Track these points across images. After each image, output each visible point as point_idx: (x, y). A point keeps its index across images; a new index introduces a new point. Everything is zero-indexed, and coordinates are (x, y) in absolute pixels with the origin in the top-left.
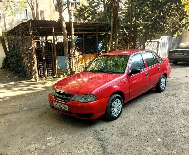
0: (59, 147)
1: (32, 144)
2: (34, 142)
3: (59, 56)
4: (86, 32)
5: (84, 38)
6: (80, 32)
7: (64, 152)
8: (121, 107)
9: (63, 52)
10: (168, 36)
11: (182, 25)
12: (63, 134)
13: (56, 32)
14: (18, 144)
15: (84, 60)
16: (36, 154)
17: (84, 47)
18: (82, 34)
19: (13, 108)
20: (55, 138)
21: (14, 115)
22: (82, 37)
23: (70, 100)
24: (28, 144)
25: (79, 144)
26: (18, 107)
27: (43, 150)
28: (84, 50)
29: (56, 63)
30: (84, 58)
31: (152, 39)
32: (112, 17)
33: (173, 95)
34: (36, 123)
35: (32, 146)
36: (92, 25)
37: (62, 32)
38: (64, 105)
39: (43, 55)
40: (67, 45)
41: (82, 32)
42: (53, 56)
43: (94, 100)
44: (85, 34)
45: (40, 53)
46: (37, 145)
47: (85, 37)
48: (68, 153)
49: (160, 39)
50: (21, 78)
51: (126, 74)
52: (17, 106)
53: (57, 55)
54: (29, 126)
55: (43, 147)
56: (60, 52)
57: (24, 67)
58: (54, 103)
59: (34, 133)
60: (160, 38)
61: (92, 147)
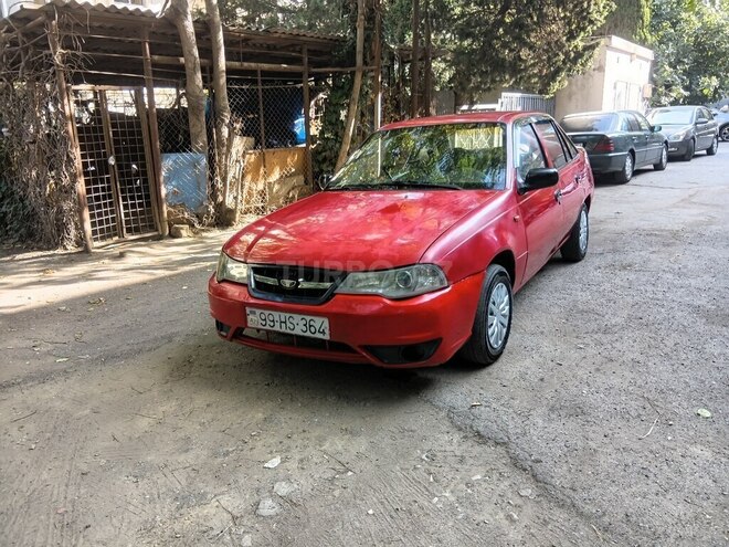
0: (337, 493)
1: (202, 499)
2: (208, 489)
3: (171, 151)
4: (266, 66)
5: (260, 87)
6: (246, 64)
7: (371, 512)
8: (508, 314)
9: (187, 135)
10: (519, 95)
11: (573, 55)
12: (321, 440)
13: (156, 57)
14: (131, 508)
15: (262, 171)
16: (247, 540)
17: (262, 120)
18: (253, 72)
19: (25, 359)
20: (298, 457)
21: (47, 387)
22: (255, 82)
23: (333, 295)
24: (184, 500)
25: (415, 468)
26: (49, 353)
27: (271, 517)
28: (262, 132)
29: (162, 179)
30: (262, 160)
31: (476, 103)
32: (360, 11)
33: (625, 268)
34: (169, 407)
35: (210, 510)
36: (285, 39)
37: (182, 60)
38: (308, 318)
39: (107, 146)
40: (201, 111)
41: (253, 65)
42: (147, 150)
43: (438, 286)
44: (264, 73)
45: (96, 138)
46: (233, 501)
47: (264, 82)
48: (393, 514)
49: (497, 103)
50: (14, 244)
51: (511, 190)
52: (44, 349)
53: (165, 150)
54: (143, 424)
55: (268, 507)
56: (177, 136)
57: (22, 200)
58: (250, 317)
59: (187, 451)
60: (500, 101)
61: (479, 477)
